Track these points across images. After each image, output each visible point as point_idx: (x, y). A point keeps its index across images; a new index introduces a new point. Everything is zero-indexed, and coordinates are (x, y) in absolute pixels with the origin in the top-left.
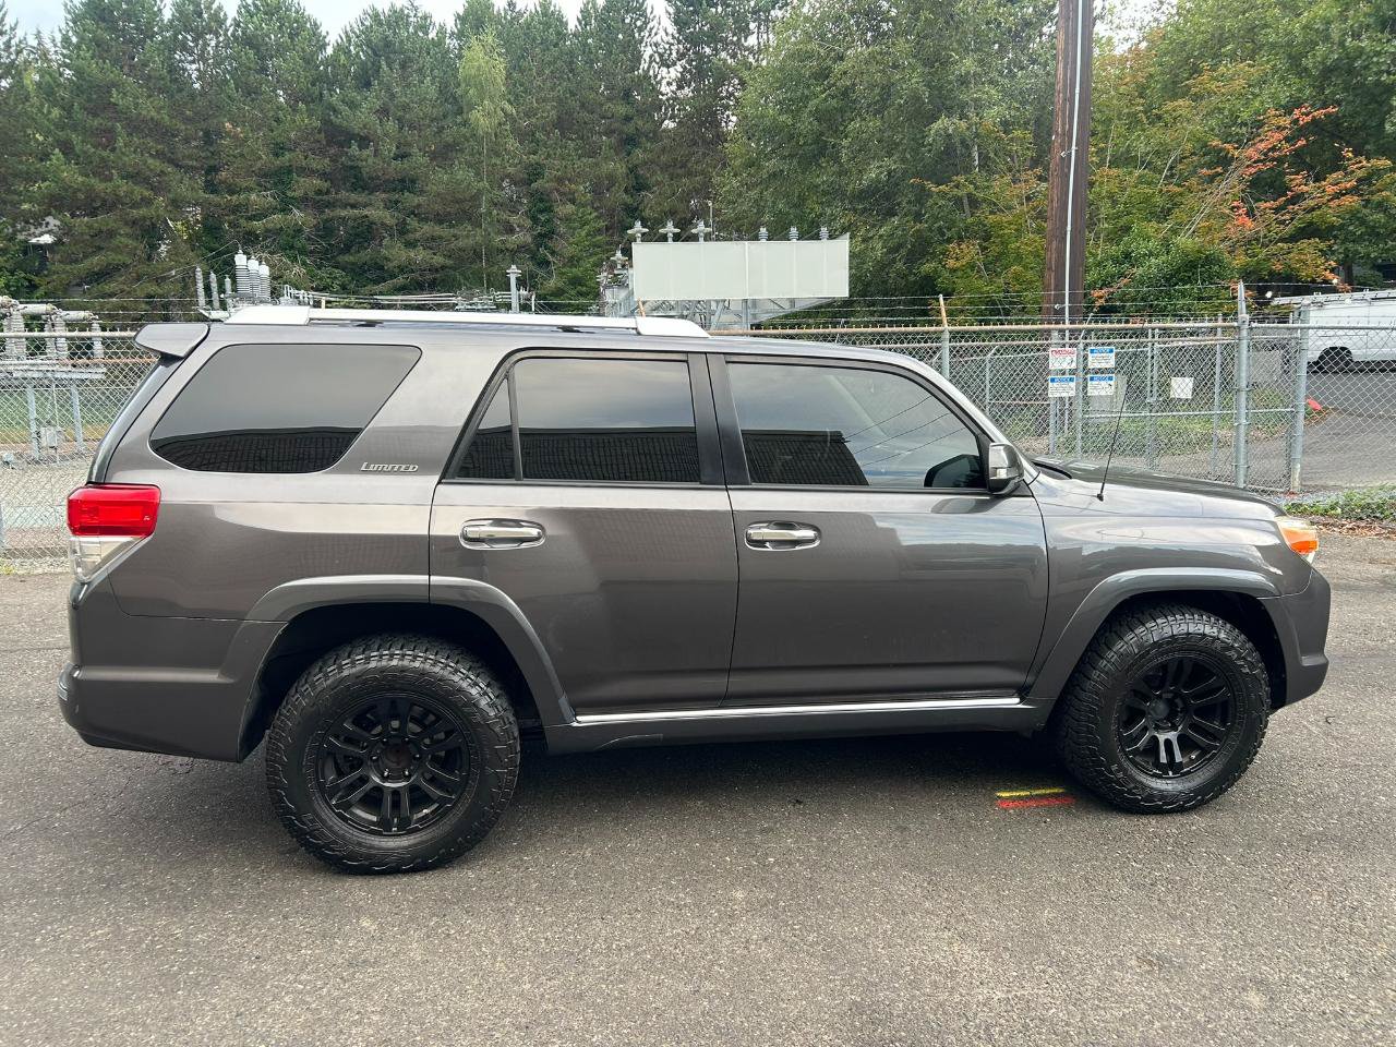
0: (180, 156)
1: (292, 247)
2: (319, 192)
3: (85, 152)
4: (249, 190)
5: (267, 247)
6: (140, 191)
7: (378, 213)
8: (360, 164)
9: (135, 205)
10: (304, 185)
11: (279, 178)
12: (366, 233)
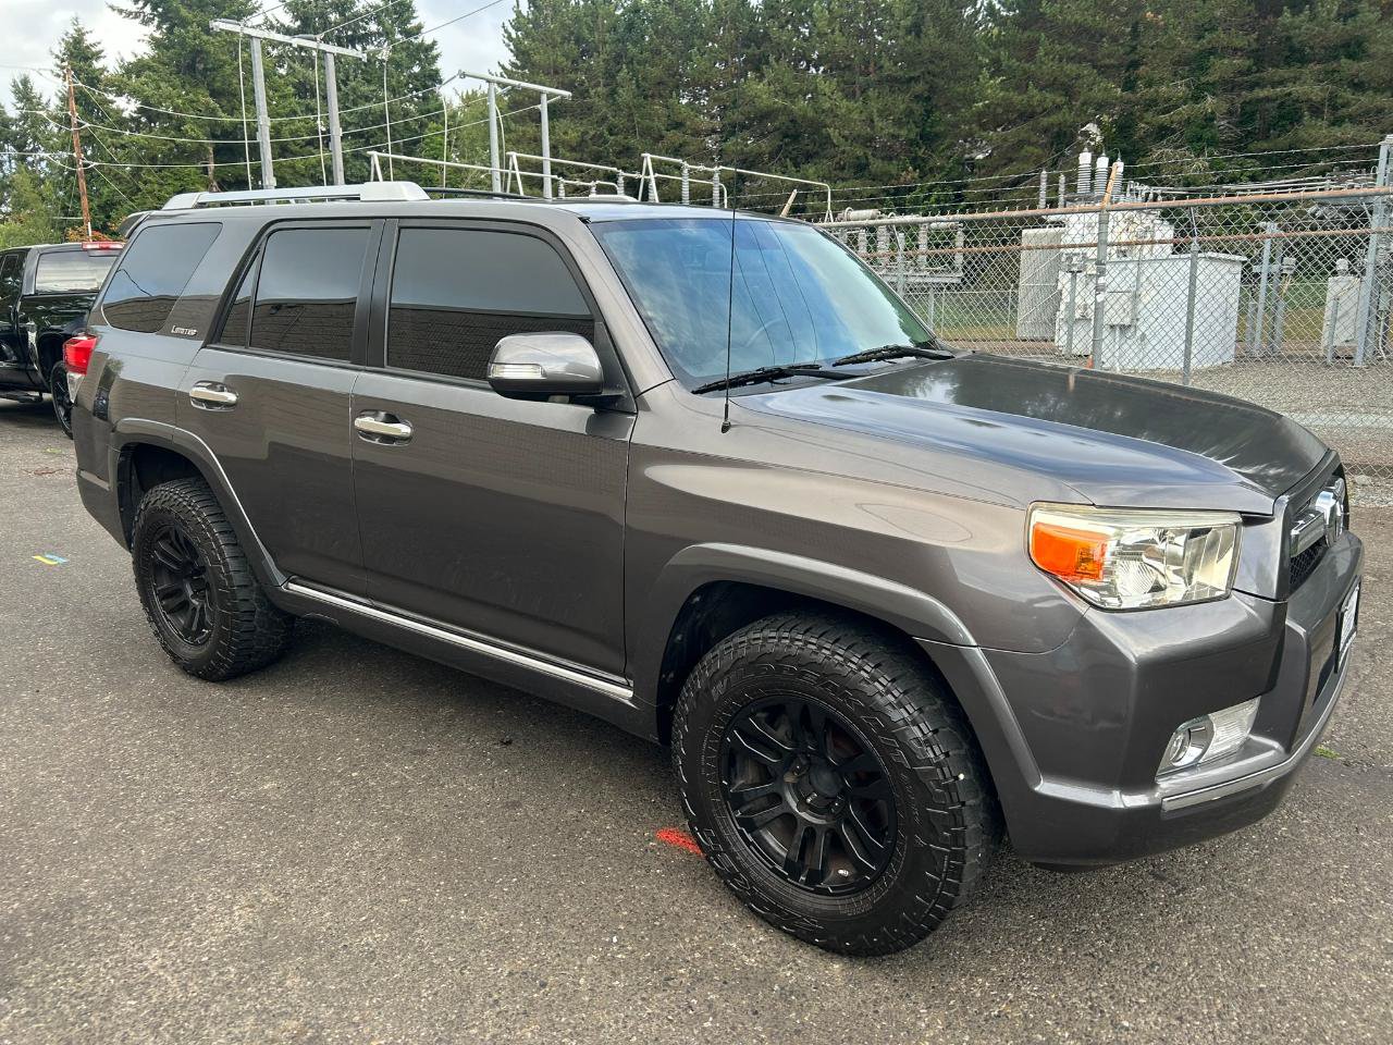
0: (1099, 56)
1: (1200, 139)
2: (1241, 73)
3: (1010, 67)
4: (1162, 81)
5: (1173, 141)
6: (1052, 98)
7: (1307, 86)
8: (1292, 33)
9: (1047, 112)
10: (1222, 67)
11: (1197, 63)
12: (1289, 114)
